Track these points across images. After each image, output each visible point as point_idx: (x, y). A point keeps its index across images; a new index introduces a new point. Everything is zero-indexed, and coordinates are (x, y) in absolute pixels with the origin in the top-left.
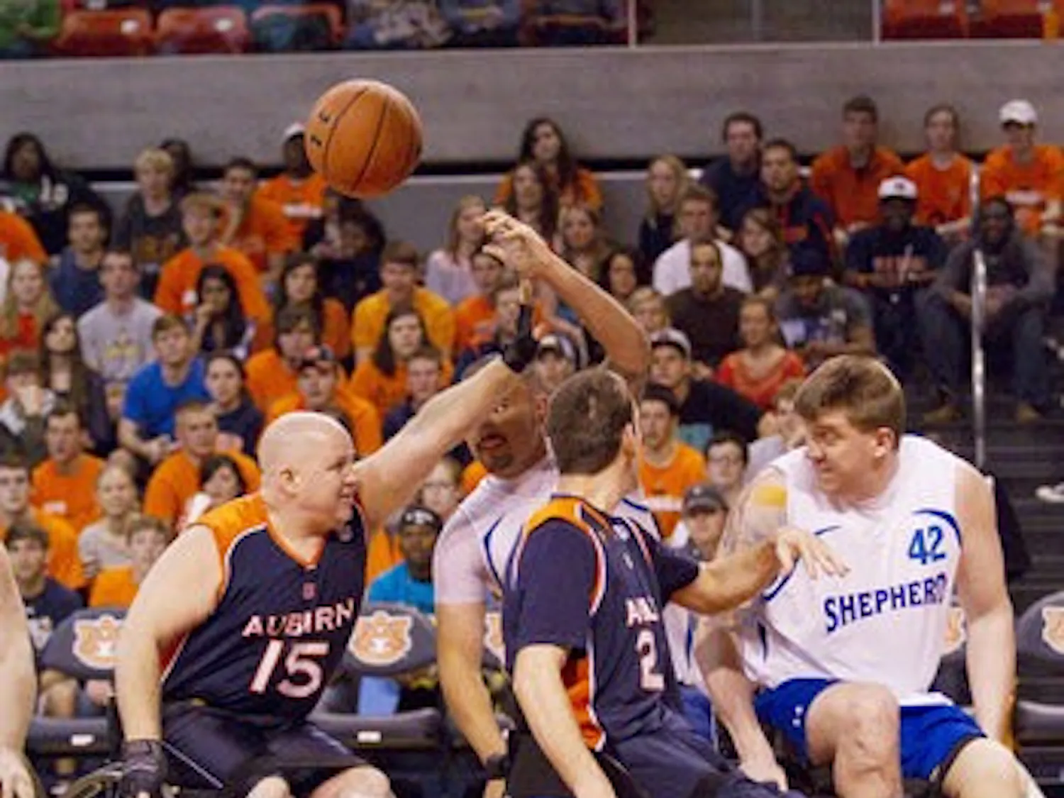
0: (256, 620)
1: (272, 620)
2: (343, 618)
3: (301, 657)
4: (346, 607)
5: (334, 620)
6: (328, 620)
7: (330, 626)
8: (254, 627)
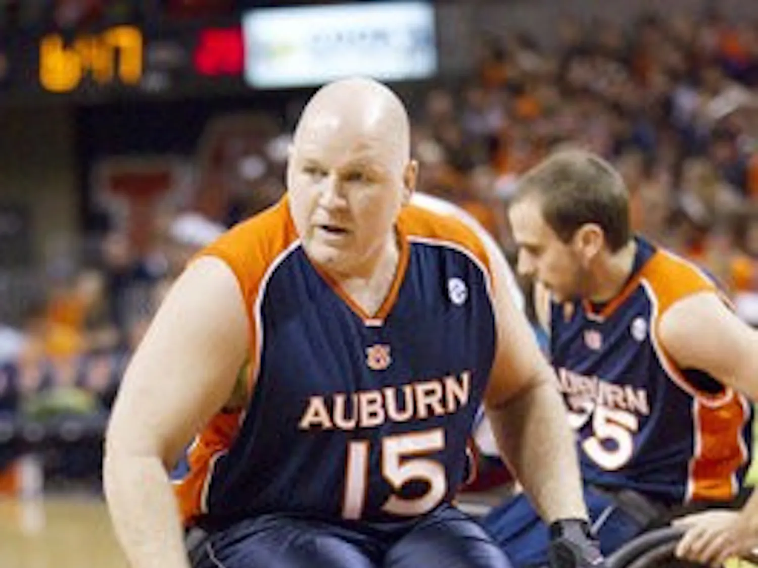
0: (317, 403)
1: (340, 401)
2: (457, 400)
3: (404, 459)
4: (460, 382)
5: (443, 401)
6: (434, 400)
7: (439, 410)
8: (317, 414)
